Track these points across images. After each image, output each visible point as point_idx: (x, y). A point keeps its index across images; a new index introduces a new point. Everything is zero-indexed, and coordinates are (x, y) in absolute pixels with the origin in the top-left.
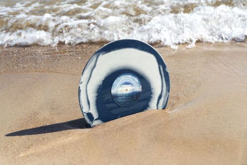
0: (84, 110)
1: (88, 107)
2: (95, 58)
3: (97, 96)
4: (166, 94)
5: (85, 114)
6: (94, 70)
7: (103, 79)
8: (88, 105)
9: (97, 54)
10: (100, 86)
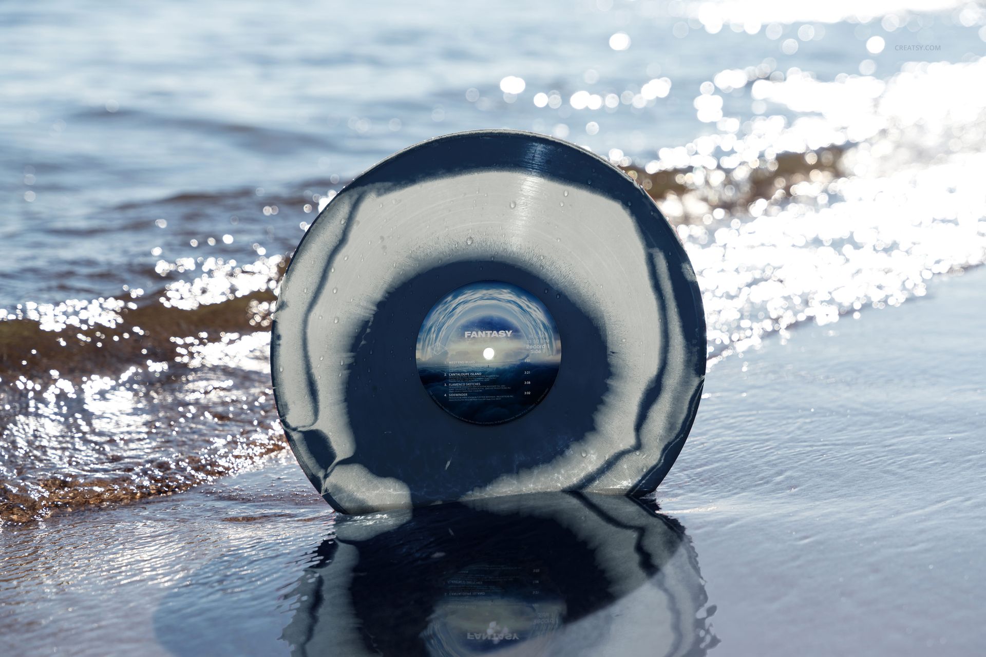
0: (292, 420)
1: (309, 407)
2: (344, 210)
3: (350, 367)
4: (685, 382)
5: (295, 436)
6: (339, 258)
7: (378, 295)
8: (307, 398)
9: (355, 194)
10: (365, 324)
